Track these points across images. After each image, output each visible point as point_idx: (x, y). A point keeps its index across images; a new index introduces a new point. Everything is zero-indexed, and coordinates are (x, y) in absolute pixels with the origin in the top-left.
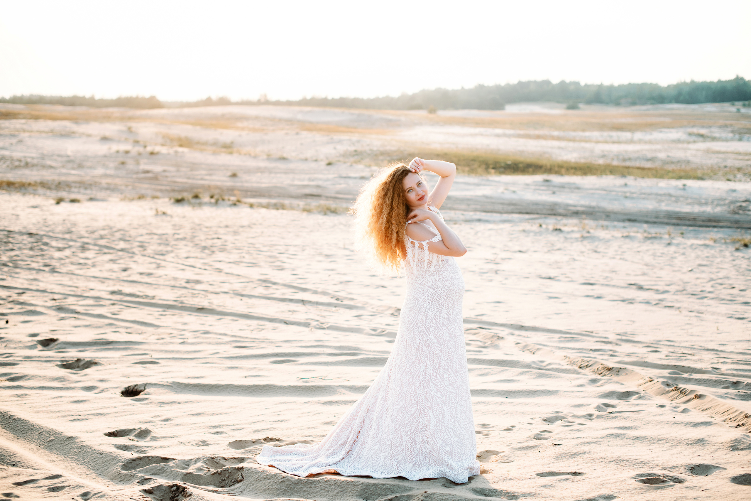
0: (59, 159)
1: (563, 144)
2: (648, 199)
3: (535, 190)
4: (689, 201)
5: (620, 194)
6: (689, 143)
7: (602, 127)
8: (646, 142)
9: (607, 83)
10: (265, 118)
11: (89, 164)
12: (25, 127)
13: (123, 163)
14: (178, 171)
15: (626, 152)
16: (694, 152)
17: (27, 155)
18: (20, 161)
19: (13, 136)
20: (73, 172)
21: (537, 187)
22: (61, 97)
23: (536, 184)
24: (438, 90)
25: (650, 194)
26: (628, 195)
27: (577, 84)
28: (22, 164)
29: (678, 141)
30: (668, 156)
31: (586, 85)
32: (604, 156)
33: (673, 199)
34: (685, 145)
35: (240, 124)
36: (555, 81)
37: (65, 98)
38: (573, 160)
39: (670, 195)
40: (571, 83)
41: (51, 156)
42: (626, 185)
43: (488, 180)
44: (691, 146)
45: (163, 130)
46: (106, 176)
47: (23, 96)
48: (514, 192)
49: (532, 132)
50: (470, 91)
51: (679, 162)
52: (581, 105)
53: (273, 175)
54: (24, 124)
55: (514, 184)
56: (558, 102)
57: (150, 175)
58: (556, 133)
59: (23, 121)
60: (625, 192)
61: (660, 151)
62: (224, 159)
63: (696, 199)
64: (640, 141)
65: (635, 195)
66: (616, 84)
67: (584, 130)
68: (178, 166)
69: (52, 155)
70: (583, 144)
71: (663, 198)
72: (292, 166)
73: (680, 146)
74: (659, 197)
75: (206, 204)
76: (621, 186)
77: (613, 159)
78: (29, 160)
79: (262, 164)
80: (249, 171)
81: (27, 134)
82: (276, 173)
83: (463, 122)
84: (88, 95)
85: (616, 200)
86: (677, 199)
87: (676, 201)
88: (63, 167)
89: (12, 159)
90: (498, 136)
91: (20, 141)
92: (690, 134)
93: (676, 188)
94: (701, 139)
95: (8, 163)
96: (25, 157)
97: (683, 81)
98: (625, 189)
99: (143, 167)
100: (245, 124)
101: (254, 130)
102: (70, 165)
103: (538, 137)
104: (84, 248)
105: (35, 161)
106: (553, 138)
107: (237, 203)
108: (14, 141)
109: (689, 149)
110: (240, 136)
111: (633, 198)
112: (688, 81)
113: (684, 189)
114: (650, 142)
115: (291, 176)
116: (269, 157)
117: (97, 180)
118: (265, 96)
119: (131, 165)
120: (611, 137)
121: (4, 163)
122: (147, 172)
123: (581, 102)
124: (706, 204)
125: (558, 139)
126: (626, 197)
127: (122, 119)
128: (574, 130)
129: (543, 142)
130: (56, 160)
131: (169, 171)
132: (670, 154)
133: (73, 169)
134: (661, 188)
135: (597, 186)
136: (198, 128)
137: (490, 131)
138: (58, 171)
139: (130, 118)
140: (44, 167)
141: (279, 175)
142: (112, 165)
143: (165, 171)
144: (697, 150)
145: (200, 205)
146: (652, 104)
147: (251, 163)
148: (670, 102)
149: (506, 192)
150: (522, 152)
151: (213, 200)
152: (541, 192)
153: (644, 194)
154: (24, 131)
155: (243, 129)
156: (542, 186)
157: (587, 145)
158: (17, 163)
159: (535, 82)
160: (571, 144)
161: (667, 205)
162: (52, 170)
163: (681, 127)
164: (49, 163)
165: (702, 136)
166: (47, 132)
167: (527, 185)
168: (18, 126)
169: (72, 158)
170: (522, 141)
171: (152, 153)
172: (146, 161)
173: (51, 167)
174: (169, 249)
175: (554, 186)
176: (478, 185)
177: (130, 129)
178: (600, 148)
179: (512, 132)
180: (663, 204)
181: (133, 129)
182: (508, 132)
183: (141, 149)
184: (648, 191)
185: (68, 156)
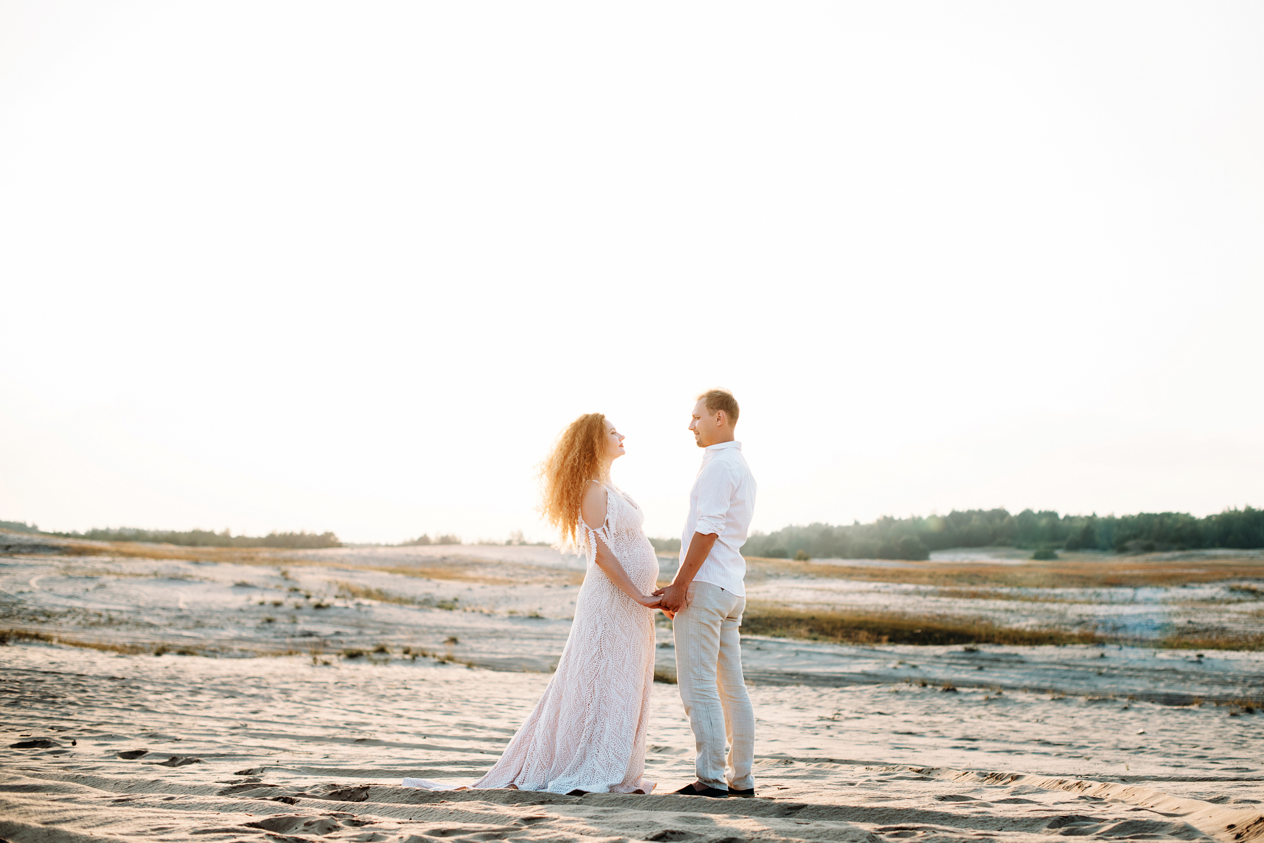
0: (165, 614)
1: (1013, 605)
2: (1137, 677)
3: (949, 664)
4: (1206, 679)
5: (1091, 670)
6: (1229, 602)
7: (1085, 581)
8: (1156, 603)
9: (1102, 513)
10: (514, 565)
11: (213, 622)
12: (110, 567)
13: (269, 621)
14: (360, 634)
15: (1120, 616)
16: (1235, 616)
17: (111, 607)
18: (100, 615)
19: (90, 578)
20: (186, 633)
21: (954, 661)
22: (173, 533)
23: (953, 656)
24: (814, 527)
25: (1140, 670)
26: (1104, 671)
27: (1053, 515)
28: (103, 620)
29: (1213, 600)
30: (1190, 622)
31: (1067, 518)
32: (1080, 623)
33: (1180, 677)
34: (1223, 606)
35: (470, 573)
36: (1014, 510)
37: (180, 533)
38: (1028, 629)
39: (1175, 671)
40: (1041, 515)
41: (151, 609)
42: (1102, 656)
43: (874, 650)
44: (1232, 607)
45: (343, 578)
46: (241, 639)
47: (108, 529)
48: (914, 667)
49: (965, 588)
50: (869, 528)
51: (1206, 630)
52: (1059, 553)
53: (516, 642)
54: (109, 562)
55: (915, 656)
56: (1020, 547)
57: (314, 639)
58: (1005, 590)
59: (107, 559)
60: (1099, 667)
61: (1178, 614)
62: (437, 617)
63: (1217, 676)
64: (1147, 601)
65: (1115, 672)
66: (1118, 515)
67: (1054, 587)
68: (360, 627)
69: (153, 609)
70: (1048, 606)
71: (1163, 675)
72: (550, 629)
73: (1213, 607)
74: (1156, 675)
75: (396, 660)
76: (1094, 658)
77: (1096, 627)
78: (114, 615)
79: (500, 626)
80: (477, 636)
81: (112, 578)
82: (522, 639)
83: (849, 574)
84: (218, 531)
85: (1083, 678)
86: (1186, 677)
87: (1184, 681)
88: (170, 625)
89: (86, 613)
90: (907, 593)
91: (102, 586)
92: (1232, 590)
93: (1187, 660)
94: (1251, 597)
95: (80, 617)
96: (107, 610)
97: (1232, 509)
98: (1100, 663)
99: (302, 627)
100: (480, 572)
101: (495, 582)
102: (181, 623)
103: (975, 595)
104: (195, 692)
105: (125, 617)
106: (999, 596)
107: (447, 661)
108: (91, 586)
109: (1228, 612)
110: (470, 589)
111: (1112, 676)
112: (1241, 508)
113: (1199, 662)
114: (1164, 602)
115: (547, 643)
116: (512, 616)
117: (224, 644)
118: (521, 535)
119: (283, 624)
120: (1098, 595)
121: (74, 618)
122: (310, 634)
123: (1058, 547)
124: (1233, 684)
125: (1008, 597)
126: (1100, 674)
127: (273, 562)
128: (1038, 587)
129: (982, 603)
130: (158, 615)
131: (347, 635)
132: (1193, 619)
133: (187, 628)
134: (1162, 661)
135: (1054, 659)
136: (400, 576)
137: (893, 586)
138: (161, 632)
139: (286, 561)
140: (138, 625)
141: (526, 642)
142: (251, 623)
143: (338, 633)
144: (1241, 613)
145: (386, 662)
146: (1182, 549)
147: (484, 624)
148: (1212, 546)
149: (900, 667)
150: (943, 617)
151: (408, 657)
152: (960, 667)
153: (1132, 669)
154: (108, 572)
155: (475, 580)
156: (963, 658)
157: (1055, 607)
158: (94, 619)
159: (980, 513)
160: (1028, 605)
161: (1168, 686)
162: (152, 630)
163: (1221, 580)
164: (147, 619)
165: (1253, 592)
166: (147, 575)
167: (938, 657)
168: (99, 566)
169: (185, 613)
170: (945, 600)
171: (318, 607)
172: (308, 618)
173: (151, 625)
174: (327, 696)
175: (983, 659)
176: (856, 657)
177: (284, 574)
178: (1074, 611)
179: (930, 588)
180: (1162, 684)
181: (290, 575)
182: (922, 588)
183: (301, 601)
184: (1139, 665)
185: (180, 610)
